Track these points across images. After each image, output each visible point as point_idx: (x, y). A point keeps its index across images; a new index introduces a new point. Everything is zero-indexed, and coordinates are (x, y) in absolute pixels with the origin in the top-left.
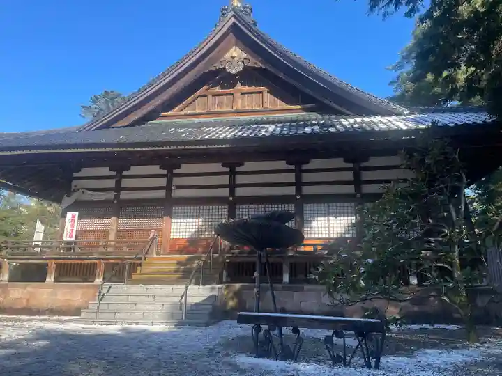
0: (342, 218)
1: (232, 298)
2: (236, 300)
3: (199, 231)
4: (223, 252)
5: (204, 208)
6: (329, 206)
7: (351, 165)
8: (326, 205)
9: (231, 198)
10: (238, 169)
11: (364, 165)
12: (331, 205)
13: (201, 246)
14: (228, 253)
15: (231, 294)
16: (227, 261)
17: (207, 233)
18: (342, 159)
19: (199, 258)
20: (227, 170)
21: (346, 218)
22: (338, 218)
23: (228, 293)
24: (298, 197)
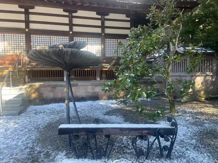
0: (94, 46)
1: (34, 93)
2: (37, 94)
3: (5, 50)
4: (24, 64)
5: (7, 35)
6: (88, 39)
7: (100, 17)
8: (86, 38)
9: (27, 30)
10: (31, 11)
11: (106, 17)
12: (89, 38)
13: (8, 60)
14: (28, 65)
15: (33, 91)
16: (28, 69)
17: (11, 52)
18: (95, 13)
19: (7, 68)
20: (23, 10)
21: (96, 46)
22: (93, 46)
23: (31, 90)
24: (71, 33)
